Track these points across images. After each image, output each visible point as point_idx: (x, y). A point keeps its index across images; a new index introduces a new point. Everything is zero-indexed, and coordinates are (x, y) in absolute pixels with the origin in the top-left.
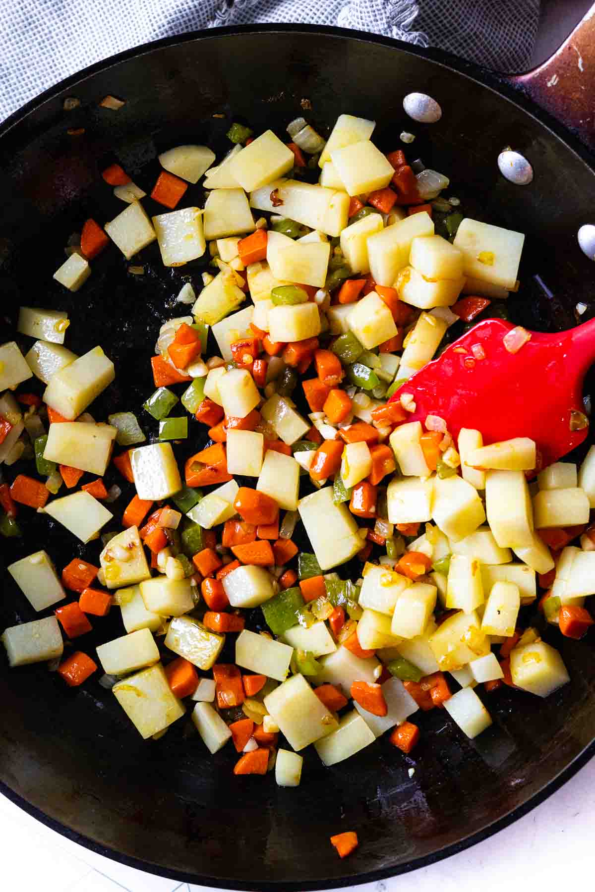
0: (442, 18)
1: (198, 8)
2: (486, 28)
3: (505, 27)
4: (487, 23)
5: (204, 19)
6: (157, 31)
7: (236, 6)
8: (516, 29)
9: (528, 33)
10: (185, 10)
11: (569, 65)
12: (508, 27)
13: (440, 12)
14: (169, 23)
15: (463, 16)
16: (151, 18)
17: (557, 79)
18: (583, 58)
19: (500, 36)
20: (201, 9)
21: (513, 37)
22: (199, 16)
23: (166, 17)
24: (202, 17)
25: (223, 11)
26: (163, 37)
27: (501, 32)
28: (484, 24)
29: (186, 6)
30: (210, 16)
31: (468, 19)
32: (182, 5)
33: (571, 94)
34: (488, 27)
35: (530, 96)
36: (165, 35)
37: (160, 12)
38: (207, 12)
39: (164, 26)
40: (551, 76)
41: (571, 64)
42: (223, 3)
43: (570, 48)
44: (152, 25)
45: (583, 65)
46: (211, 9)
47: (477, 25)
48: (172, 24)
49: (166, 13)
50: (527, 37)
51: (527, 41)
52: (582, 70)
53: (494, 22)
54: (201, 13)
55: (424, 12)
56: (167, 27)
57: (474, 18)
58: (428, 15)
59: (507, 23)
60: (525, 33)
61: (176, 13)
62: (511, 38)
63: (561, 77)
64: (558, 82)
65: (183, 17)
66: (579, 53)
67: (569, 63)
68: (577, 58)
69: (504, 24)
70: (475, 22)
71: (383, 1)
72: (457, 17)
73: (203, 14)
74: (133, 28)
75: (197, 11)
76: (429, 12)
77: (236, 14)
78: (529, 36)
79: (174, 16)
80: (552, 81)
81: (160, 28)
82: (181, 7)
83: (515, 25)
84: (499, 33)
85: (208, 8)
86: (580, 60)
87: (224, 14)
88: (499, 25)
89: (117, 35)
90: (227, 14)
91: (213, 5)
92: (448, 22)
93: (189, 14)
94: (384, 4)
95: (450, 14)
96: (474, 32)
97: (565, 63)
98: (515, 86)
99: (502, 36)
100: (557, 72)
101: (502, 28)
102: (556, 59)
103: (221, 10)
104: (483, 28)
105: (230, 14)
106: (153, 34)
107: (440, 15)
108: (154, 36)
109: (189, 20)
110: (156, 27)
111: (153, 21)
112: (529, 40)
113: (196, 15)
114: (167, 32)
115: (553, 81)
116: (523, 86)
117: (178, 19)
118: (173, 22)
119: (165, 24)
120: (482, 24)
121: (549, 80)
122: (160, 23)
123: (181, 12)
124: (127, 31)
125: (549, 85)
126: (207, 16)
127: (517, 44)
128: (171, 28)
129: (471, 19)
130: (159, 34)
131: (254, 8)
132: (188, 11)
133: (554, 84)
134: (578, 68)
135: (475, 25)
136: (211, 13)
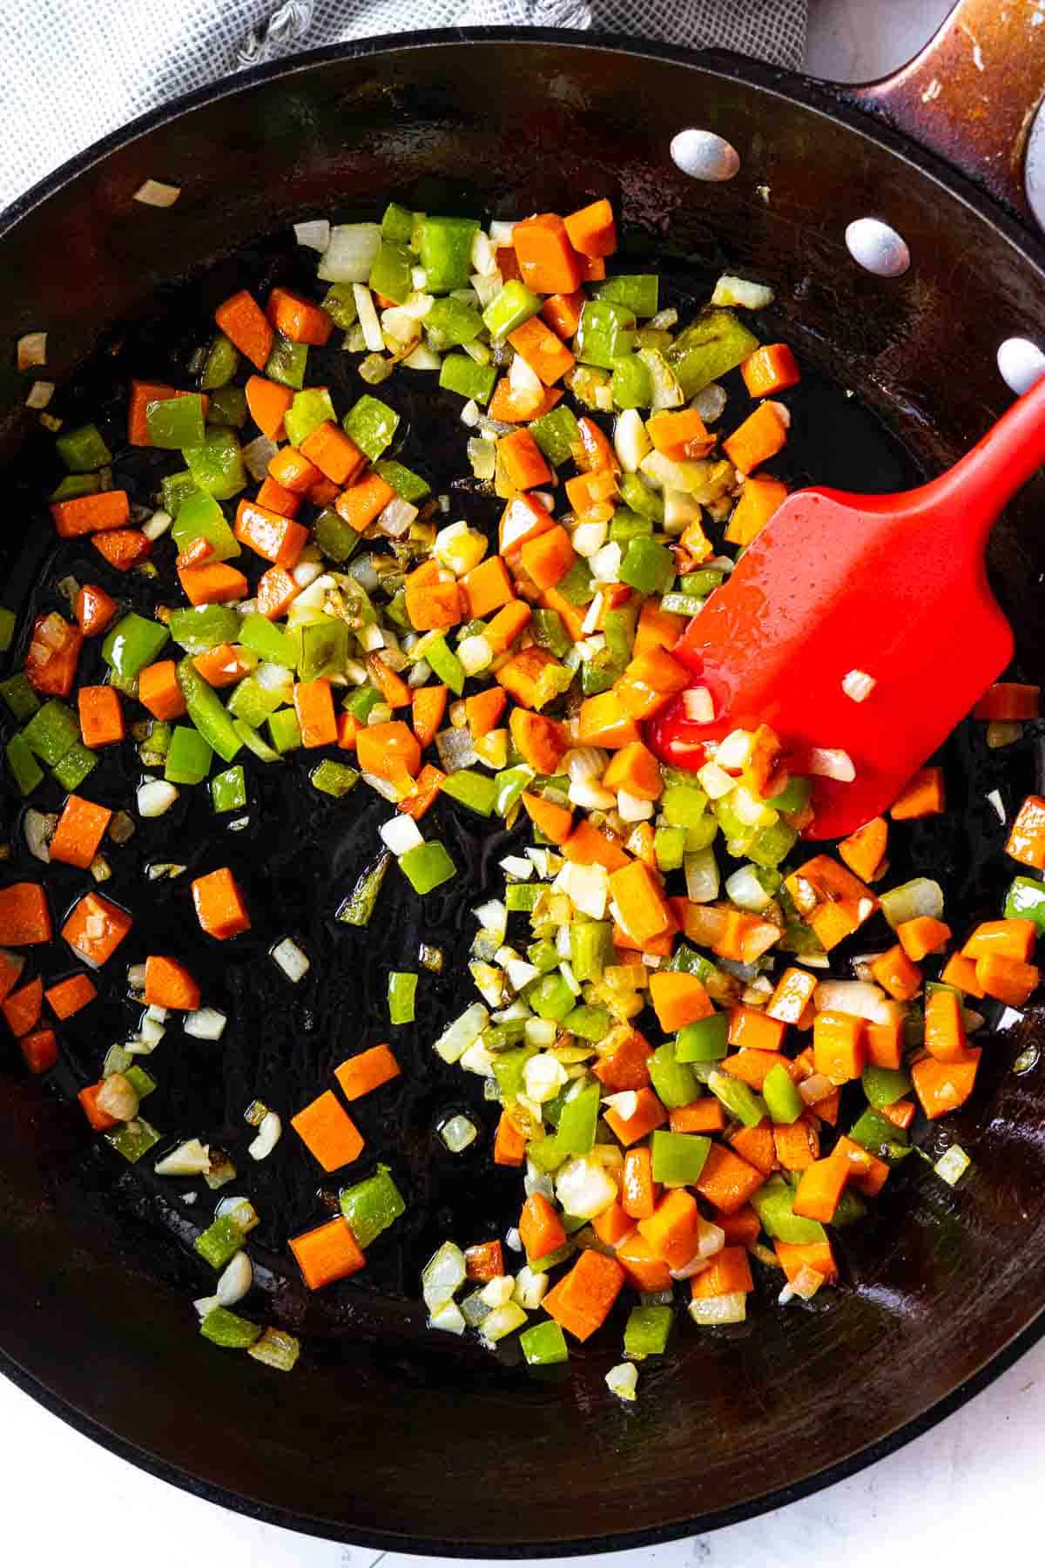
0: (634, 21)
1: (205, 50)
2: (713, 27)
3: (749, 21)
4: (714, 19)
5: (219, 68)
6: (139, 100)
7: (272, 39)
8: (769, 20)
9: (791, 25)
10: (183, 58)
11: (957, 60)
12: (753, 20)
13: (627, 10)
14: (157, 83)
15: (669, 12)
16: (125, 76)
17: (939, 88)
18: (982, 47)
19: (741, 38)
20: (212, 52)
21: (765, 36)
22: (208, 65)
23: (151, 73)
24: (214, 66)
25: (251, 50)
26: (150, 108)
27: (744, 31)
28: (710, 20)
29: (183, 51)
30: (228, 61)
31: (680, 15)
32: (177, 48)
33: (965, 111)
34: (717, 24)
35: (893, 121)
36: (153, 106)
37: (139, 65)
38: (222, 55)
39: (148, 89)
40: (928, 84)
41: (962, 59)
42: (249, 37)
43: (957, 31)
44: (129, 90)
45: (983, 59)
46: (228, 49)
47: (698, 25)
48: (163, 85)
49: (152, 67)
50: (789, 33)
51: (790, 39)
52: (981, 67)
53: (727, 15)
54: (211, 59)
55: (601, 14)
56: (154, 90)
57: (690, 13)
58: (607, 19)
59: (750, 13)
60: (787, 26)
61: (167, 65)
62: (760, 37)
63: (945, 82)
64: (942, 92)
65: (180, 70)
66: (974, 39)
67: (958, 57)
68: (971, 46)
69: (746, 16)
70: (692, 19)
71: (525, 5)
72: (659, 15)
73: (216, 60)
74: (96, 99)
75: (204, 57)
76: (608, 12)
77: (272, 52)
78: (793, 31)
79: (165, 71)
80: (930, 92)
81: (142, 94)
82: (174, 53)
83: (767, 14)
84: (739, 32)
85: (224, 48)
86: (977, 52)
87: (252, 55)
88: (738, 19)
89: (70, 114)
90: (257, 56)
91: (231, 42)
92: (645, 27)
93: (192, 63)
94: (528, 9)
95: (647, 12)
96: (692, 37)
97: (950, 59)
98: (865, 105)
99: (746, 37)
100: (938, 75)
101: (744, 23)
102: (935, 52)
103: (246, 50)
104: (709, 27)
105: (263, 54)
106: (132, 106)
107: (629, 15)
108: (135, 110)
109: (192, 74)
110: (135, 94)
111: (130, 84)
112: (795, 37)
113: (203, 63)
114: (155, 99)
115: (932, 91)
116: (879, 104)
117: (172, 75)
118: (164, 80)
119: (152, 85)
120: (706, 22)
121: (924, 91)
122: (142, 86)
123: (175, 62)
124: (86, 104)
125: (925, 98)
126: (224, 62)
127: (774, 47)
128: (162, 92)
129: (686, 16)
130: (142, 105)
131: (303, 37)
132: (188, 59)
133: (935, 96)
134: (975, 66)
135: (693, 26)
136: (230, 56)
